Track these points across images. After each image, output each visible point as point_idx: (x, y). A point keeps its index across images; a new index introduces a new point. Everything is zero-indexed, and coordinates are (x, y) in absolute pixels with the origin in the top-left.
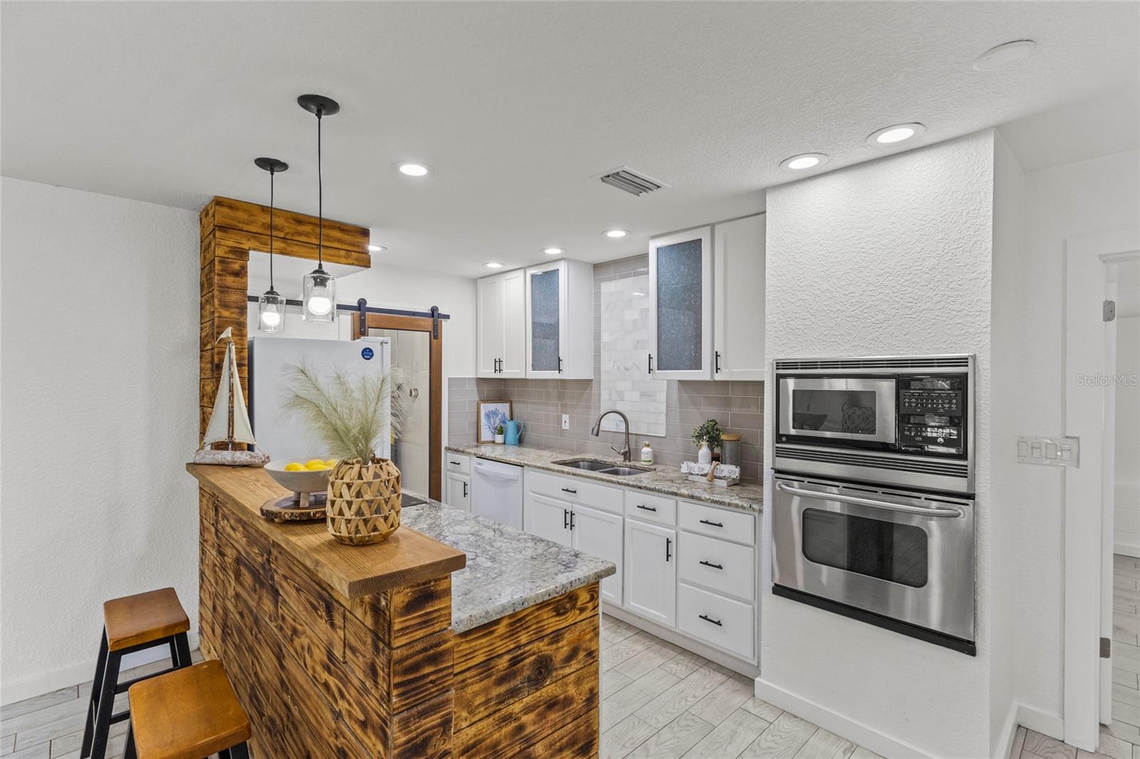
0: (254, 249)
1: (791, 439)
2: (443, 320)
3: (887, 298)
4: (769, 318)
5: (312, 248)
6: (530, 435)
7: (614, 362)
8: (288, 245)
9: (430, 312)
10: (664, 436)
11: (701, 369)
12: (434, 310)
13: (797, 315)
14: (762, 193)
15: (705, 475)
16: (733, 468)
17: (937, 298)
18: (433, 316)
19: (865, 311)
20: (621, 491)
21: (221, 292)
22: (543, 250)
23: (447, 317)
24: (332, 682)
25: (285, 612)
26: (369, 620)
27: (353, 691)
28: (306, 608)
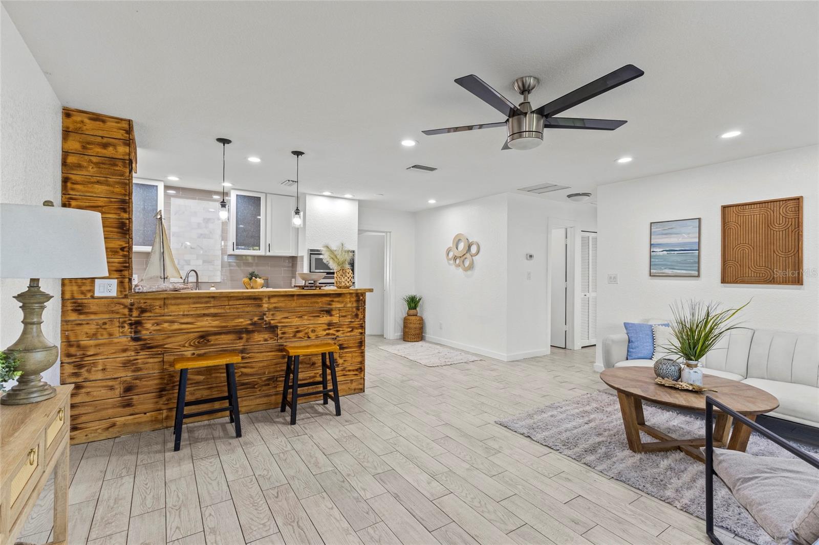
10: (219, 281)
11: (258, 250)
24: (331, 331)
25: (286, 330)
26: (355, 305)
27: (345, 326)
28: (309, 320)
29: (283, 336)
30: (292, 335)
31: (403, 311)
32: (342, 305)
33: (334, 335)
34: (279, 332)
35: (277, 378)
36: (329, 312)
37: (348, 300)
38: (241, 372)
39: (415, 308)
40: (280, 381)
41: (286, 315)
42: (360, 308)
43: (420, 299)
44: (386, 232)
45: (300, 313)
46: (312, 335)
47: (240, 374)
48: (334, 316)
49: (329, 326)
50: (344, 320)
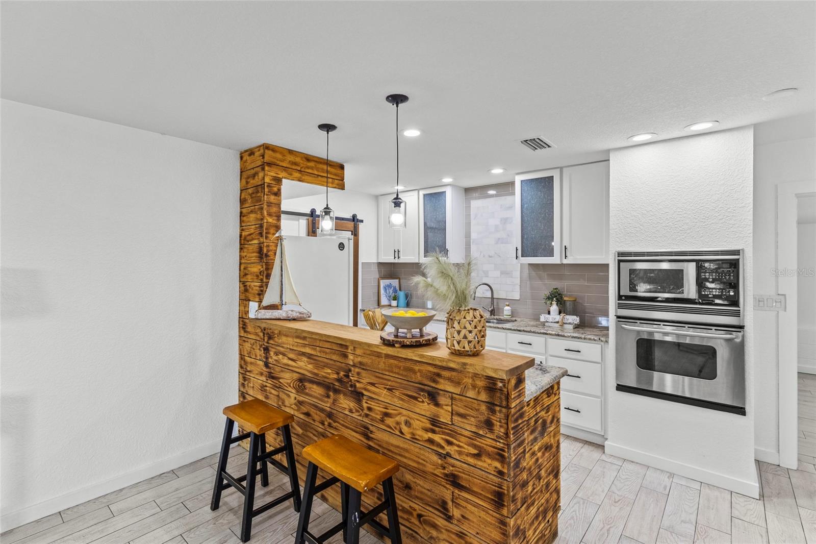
0: (285, 178)
1: (628, 298)
2: (359, 223)
3: (690, 217)
4: (612, 226)
5: (315, 177)
6: (414, 300)
7: (481, 252)
8: (303, 175)
9: (352, 218)
10: (518, 299)
11: (553, 256)
12: (354, 216)
13: (631, 225)
14: (608, 151)
15: (558, 322)
16: (575, 317)
17: (720, 217)
18: (354, 221)
19: (676, 223)
20: (504, 334)
21: (268, 206)
22: (442, 179)
23: (362, 221)
24: (437, 438)
25: (372, 404)
26: (484, 397)
27: (463, 439)
28: (402, 400)
29: (368, 412)
30: (379, 417)
32: (458, 390)
33: (443, 448)
34: (365, 405)
36: (433, 397)
37: (470, 381)
41: (373, 380)
45: (390, 383)
46: (405, 431)
48: (443, 409)
49: (433, 425)
50: (462, 425)
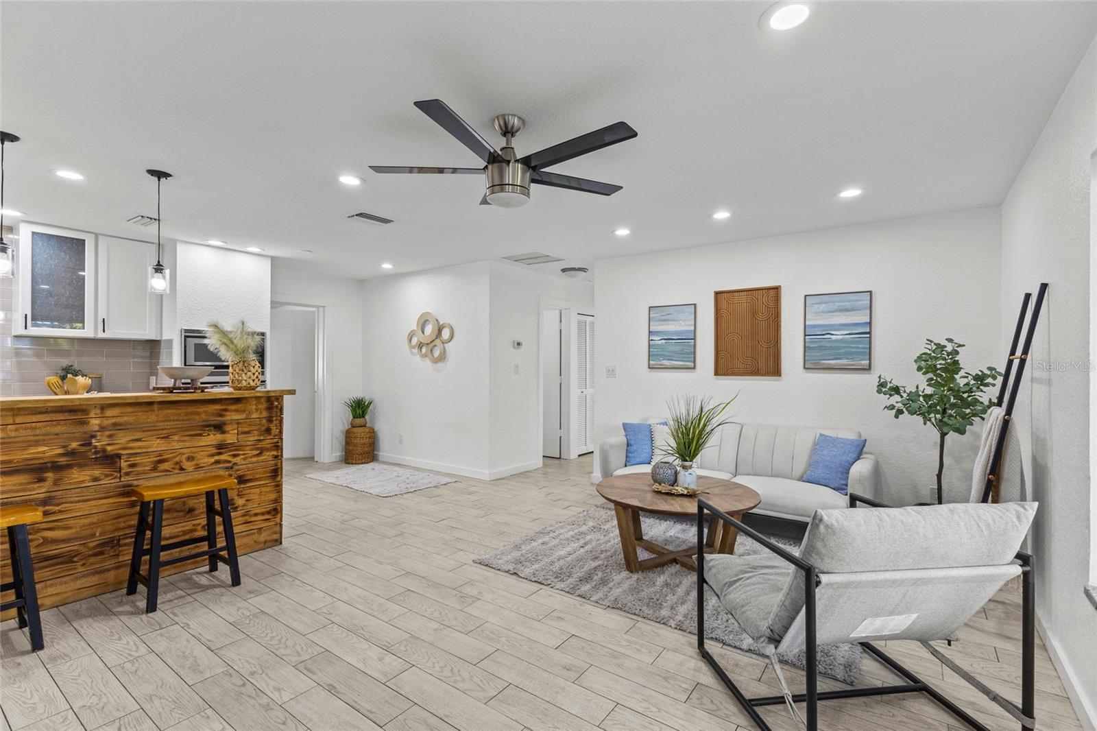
4: (179, 306)
11: (83, 329)
13: (194, 307)
24: (223, 457)
25: (137, 459)
26: (265, 414)
27: (248, 448)
28: (184, 441)
29: (130, 470)
30: (148, 468)
31: (345, 422)
32: (244, 416)
33: (230, 462)
34: (124, 464)
35: (119, 540)
36: (219, 428)
37: (254, 407)
38: (43, 538)
39: (363, 416)
40: (125, 545)
41: (137, 435)
42: (274, 419)
43: (370, 403)
44: (318, 307)
45: (165, 432)
46: (188, 465)
47: (42, 541)
48: (229, 433)
49: (219, 449)
50: (246, 439)
